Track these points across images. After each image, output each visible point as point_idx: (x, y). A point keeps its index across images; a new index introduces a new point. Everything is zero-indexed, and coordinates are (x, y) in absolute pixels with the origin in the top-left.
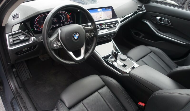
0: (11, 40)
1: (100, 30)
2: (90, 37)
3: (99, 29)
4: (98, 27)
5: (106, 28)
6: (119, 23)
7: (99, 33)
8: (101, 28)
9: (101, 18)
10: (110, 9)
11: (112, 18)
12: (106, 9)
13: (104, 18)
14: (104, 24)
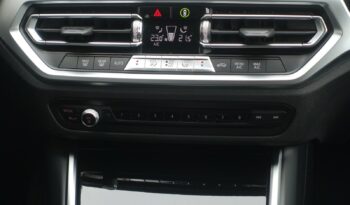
3: (137, 43)
4: (128, 23)
5: (205, 43)
6: (339, 27)
7: (127, 68)
8: (160, 39)
14: (185, 13)
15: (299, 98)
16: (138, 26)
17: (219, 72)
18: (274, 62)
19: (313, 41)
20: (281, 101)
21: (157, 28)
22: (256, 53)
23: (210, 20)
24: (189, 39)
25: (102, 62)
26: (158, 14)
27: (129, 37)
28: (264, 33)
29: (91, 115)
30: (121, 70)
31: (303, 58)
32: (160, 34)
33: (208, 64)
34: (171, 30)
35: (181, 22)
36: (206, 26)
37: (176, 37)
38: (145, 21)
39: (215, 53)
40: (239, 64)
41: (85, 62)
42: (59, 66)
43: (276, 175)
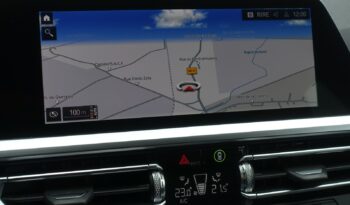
3: (160, 202)
5: (248, 192)
8: (186, 193)
9: (192, 96)
10: (292, 17)
11: (315, 105)
12: (250, 15)
13: (226, 95)
14: (219, 156)
21: (182, 179)
23: (251, 162)
24: (224, 189)
26: (184, 161)
32: (187, 187)
34: (201, 180)
35: (214, 168)
36: (246, 170)
37: (209, 188)
38: (164, 173)
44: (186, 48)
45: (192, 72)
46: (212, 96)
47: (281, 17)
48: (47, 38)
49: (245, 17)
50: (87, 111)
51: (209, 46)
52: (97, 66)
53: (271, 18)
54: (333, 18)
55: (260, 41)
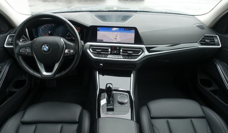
0: (10, 40)
1: (111, 54)
2: (69, 54)
3: (109, 53)
4: (108, 49)
5: (121, 53)
6: (144, 52)
7: (108, 57)
8: (113, 52)
9: (116, 40)
10: (132, 30)
11: (134, 43)
12: (125, 29)
13: (120, 40)
14: (118, 48)
15: (137, 64)
16: (110, 50)
17: (123, 58)
18: (133, 57)
19: (139, 54)
20: (133, 64)
21: (113, 50)
22: (130, 56)
23: (122, 49)
24: (118, 52)
25: (103, 56)
26: (113, 48)
27: (108, 52)
28: (131, 52)
29: (101, 65)
30: (106, 57)
31: (138, 57)
33: (122, 57)
34: (115, 51)
35: (117, 50)
36: (121, 50)
37: (116, 52)
38: (111, 49)
39: (123, 55)
40: (127, 57)
41: (100, 56)
42: (96, 56)
43: (132, 75)
44: (116, 33)
45: (116, 37)
46: (118, 40)
47: (130, 30)
48: (98, 31)
49: (125, 30)
50: (102, 40)
51: (119, 33)
52: (104, 35)
53: (129, 30)
54: (138, 30)
55: (126, 33)
